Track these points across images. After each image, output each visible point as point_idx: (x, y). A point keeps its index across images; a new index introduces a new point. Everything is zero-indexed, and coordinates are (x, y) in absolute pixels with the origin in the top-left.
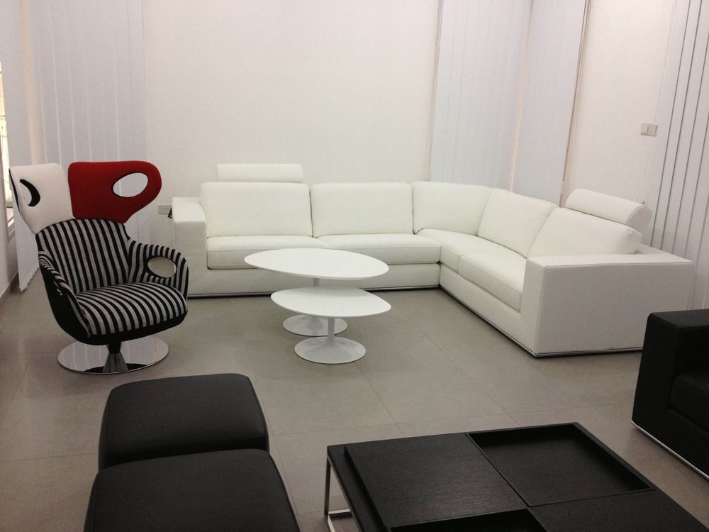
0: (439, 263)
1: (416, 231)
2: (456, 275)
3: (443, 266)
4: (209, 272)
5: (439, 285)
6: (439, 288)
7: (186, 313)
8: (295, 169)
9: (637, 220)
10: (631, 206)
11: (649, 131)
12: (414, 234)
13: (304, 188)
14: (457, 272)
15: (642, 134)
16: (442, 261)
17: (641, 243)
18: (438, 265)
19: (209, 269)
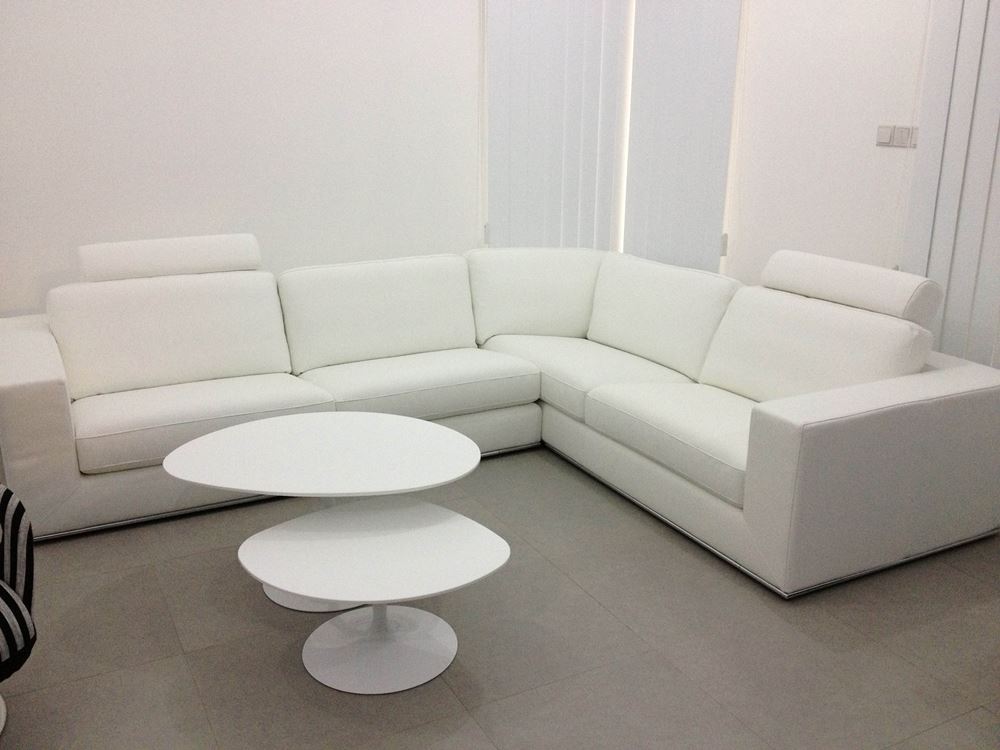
0: (539, 402)
1: (482, 340)
2: (581, 427)
3: (547, 408)
5: (542, 442)
6: (542, 447)
8: (245, 244)
9: (923, 308)
11: (895, 139)
12: (479, 346)
13: (263, 279)
14: (582, 421)
15: (880, 144)
16: (546, 397)
17: (934, 349)
18: (536, 408)
19: (82, 473)
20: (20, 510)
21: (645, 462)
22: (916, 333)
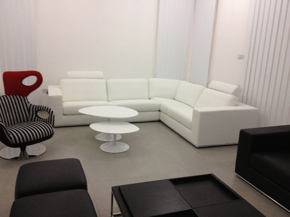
0: (159, 111)
1: (150, 98)
3: (161, 112)
4: (64, 116)
6: (159, 121)
7: (53, 133)
8: (100, 73)
9: (236, 93)
10: (234, 87)
11: (241, 57)
12: (149, 99)
13: (103, 81)
14: (166, 114)
15: (238, 58)
16: (161, 110)
17: (238, 101)
18: (159, 112)
19: (64, 115)
20: (52, 112)
21: (177, 122)
22: (233, 97)
